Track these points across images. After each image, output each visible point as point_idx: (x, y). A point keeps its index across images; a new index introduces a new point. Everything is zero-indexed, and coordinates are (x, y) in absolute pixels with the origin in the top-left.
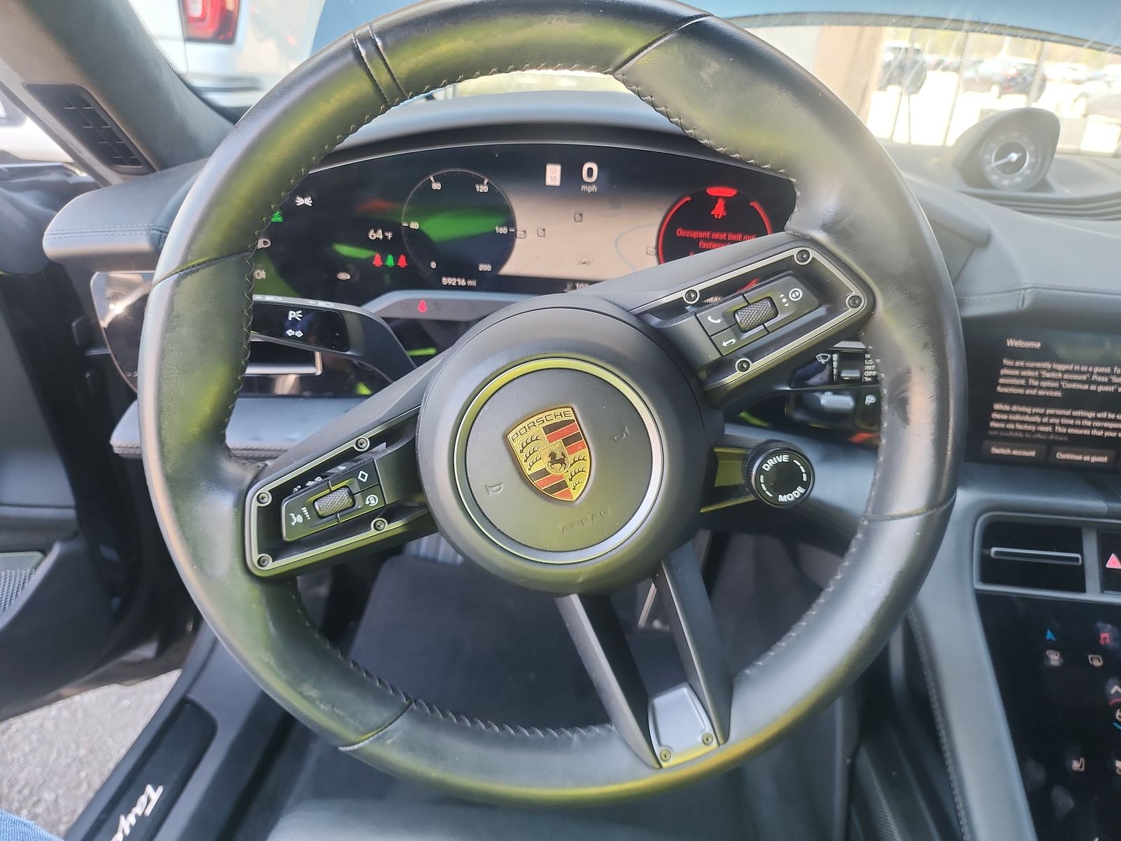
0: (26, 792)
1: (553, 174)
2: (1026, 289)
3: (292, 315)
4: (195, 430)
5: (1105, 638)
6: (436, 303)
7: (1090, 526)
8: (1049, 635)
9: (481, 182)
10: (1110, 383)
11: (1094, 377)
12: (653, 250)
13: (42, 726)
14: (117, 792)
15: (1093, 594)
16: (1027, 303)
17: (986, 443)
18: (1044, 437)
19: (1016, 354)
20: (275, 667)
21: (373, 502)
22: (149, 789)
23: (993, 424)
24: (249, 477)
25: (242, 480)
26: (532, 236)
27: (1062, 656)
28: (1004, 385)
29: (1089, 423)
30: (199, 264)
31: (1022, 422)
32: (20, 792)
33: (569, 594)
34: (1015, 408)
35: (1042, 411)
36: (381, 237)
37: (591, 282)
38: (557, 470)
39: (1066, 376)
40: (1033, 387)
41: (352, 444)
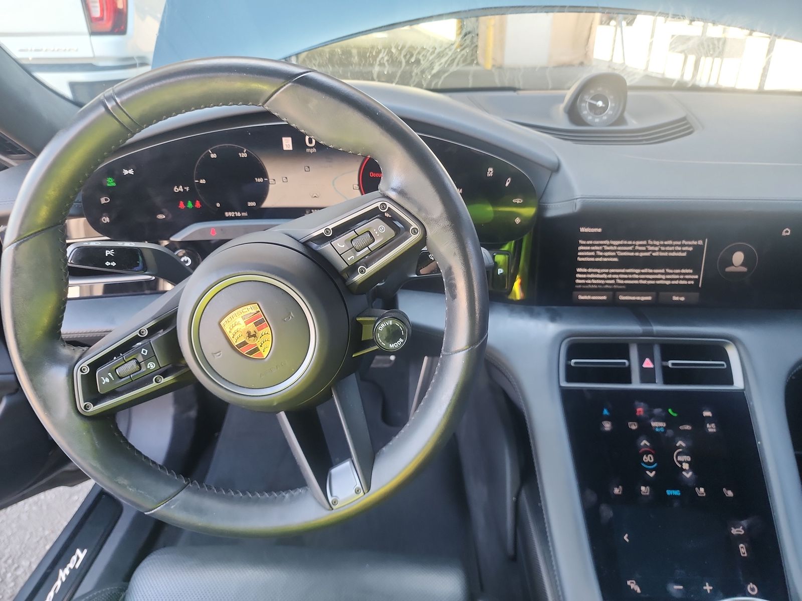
0: (10, 561)
1: (287, 143)
2: (577, 199)
3: (107, 253)
4: (39, 333)
5: (640, 411)
6: (222, 229)
7: (634, 341)
8: (606, 412)
9: (242, 151)
10: (647, 251)
11: (637, 248)
12: (357, 186)
13: (19, 517)
14: (57, 555)
15: (636, 384)
16: (578, 207)
17: (575, 293)
18: (610, 287)
19: (587, 236)
20: (100, 469)
21: (152, 366)
22: (78, 551)
23: (578, 281)
24: (77, 356)
25: (72, 358)
26: (279, 182)
27: (612, 425)
28: (581, 256)
29: (637, 276)
30: (28, 236)
31: (596, 279)
32: (6, 562)
33: (279, 412)
34: (590, 270)
35: (607, 271)
36: (182, 190)
37: (320, 208)
38: (251, 341)
39: (619, 248)
40: (600, 256)
41: (137, 333)
